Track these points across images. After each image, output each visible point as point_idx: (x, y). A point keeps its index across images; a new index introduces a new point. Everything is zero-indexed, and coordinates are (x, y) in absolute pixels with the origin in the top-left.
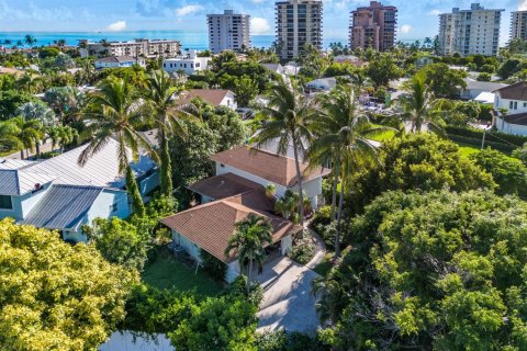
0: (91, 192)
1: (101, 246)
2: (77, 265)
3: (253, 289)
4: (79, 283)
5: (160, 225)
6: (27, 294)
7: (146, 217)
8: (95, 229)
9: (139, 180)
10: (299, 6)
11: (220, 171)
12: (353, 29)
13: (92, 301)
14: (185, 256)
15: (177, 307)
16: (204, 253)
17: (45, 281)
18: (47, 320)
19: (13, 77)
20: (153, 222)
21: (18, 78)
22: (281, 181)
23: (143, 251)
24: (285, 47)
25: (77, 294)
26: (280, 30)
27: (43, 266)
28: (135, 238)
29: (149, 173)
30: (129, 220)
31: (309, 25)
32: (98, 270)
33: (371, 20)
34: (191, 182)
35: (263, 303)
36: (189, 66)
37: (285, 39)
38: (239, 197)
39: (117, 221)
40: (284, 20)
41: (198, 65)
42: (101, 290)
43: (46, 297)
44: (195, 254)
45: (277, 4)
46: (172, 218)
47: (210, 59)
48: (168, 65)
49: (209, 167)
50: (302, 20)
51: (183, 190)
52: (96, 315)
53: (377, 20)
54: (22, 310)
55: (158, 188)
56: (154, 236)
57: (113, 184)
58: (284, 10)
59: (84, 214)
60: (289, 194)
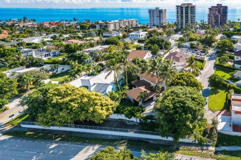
0: (107, 85)
1: (110, 98)
2: (106, 100)
3: (144, 107)
4: (107, 104)
5: (124, 93)
6: (99, 104)
7: (120, 91)
8: (109, 94)
9: (119, 82)
10: (185, 8)
11: (141, 79)
12: (209, 16)
13: (110, 106)
14: (129, 100)
15: (126, 109)
16: (134, 100)
17: (101, 102)
18: (102, 109)
19: (77, 44)
20: (122, 93)
21: (79, 44)
22: (155, 83)
23: (120, 99)
24: (180, 23)
25: (107, 105)
26: (178, 17)
27: (100, 100)
28: (118, 96)
29: (122, 79)
30: (116, 92)
31: (189, 15)
32: (110, 102)
33: (217, 12)
34: (133, 82)
35: (146, 110)
36: (138, 36)
37: (180, 20)
38: (144, 87)
39: (114, 92)
40: (180, 13)
41: (142, 35)
42: (111, 105)
43: (102, 105)
44: (132, 100)
45: (177, 6)
46: (127, 92)
47: (147, 32)
48: (131, 36)
49: (138, 78)
50: (187, 13)
51: (131, 84)
52: (111, 109)
53: (219, 12)
54: (98, 107)
55: (124, 84)
56: (123, 96)
57: (112, 83)
58: (179, 9)
59: (105, 90)
60: (156, 86)
